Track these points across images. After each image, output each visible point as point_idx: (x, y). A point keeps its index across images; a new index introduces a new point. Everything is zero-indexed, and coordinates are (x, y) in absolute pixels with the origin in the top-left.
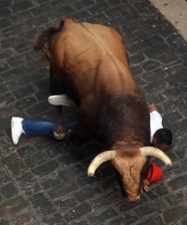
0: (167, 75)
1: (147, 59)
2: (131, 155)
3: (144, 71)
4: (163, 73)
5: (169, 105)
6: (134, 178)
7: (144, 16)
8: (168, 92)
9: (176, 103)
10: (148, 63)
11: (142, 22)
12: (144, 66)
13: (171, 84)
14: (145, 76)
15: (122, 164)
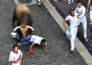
0: (60, 44)
1: (56, 40)
2: (24, 27)
3: (55, 42)
4: (60, 43)
5: (59, 50)
6: (25, 33)
7: (58, 30)
8: (60, 48)
9: (61, 50)
10: (56, 41)
11: (57, 31)
12: (55, 41)
13: (61, 46)
14: (55, 43)
15: (22, 29)
